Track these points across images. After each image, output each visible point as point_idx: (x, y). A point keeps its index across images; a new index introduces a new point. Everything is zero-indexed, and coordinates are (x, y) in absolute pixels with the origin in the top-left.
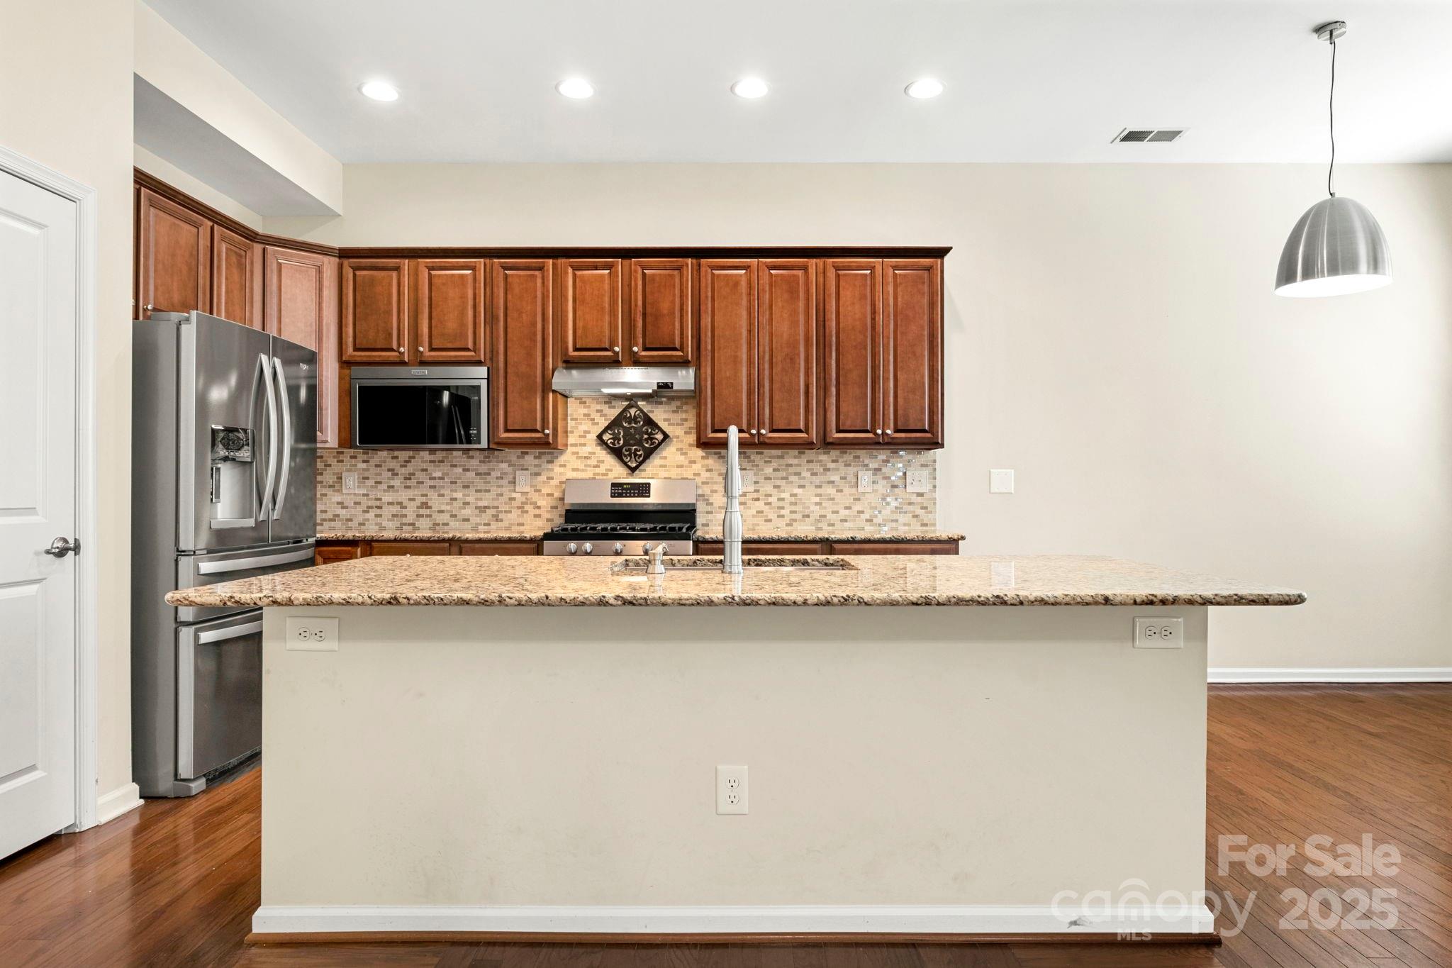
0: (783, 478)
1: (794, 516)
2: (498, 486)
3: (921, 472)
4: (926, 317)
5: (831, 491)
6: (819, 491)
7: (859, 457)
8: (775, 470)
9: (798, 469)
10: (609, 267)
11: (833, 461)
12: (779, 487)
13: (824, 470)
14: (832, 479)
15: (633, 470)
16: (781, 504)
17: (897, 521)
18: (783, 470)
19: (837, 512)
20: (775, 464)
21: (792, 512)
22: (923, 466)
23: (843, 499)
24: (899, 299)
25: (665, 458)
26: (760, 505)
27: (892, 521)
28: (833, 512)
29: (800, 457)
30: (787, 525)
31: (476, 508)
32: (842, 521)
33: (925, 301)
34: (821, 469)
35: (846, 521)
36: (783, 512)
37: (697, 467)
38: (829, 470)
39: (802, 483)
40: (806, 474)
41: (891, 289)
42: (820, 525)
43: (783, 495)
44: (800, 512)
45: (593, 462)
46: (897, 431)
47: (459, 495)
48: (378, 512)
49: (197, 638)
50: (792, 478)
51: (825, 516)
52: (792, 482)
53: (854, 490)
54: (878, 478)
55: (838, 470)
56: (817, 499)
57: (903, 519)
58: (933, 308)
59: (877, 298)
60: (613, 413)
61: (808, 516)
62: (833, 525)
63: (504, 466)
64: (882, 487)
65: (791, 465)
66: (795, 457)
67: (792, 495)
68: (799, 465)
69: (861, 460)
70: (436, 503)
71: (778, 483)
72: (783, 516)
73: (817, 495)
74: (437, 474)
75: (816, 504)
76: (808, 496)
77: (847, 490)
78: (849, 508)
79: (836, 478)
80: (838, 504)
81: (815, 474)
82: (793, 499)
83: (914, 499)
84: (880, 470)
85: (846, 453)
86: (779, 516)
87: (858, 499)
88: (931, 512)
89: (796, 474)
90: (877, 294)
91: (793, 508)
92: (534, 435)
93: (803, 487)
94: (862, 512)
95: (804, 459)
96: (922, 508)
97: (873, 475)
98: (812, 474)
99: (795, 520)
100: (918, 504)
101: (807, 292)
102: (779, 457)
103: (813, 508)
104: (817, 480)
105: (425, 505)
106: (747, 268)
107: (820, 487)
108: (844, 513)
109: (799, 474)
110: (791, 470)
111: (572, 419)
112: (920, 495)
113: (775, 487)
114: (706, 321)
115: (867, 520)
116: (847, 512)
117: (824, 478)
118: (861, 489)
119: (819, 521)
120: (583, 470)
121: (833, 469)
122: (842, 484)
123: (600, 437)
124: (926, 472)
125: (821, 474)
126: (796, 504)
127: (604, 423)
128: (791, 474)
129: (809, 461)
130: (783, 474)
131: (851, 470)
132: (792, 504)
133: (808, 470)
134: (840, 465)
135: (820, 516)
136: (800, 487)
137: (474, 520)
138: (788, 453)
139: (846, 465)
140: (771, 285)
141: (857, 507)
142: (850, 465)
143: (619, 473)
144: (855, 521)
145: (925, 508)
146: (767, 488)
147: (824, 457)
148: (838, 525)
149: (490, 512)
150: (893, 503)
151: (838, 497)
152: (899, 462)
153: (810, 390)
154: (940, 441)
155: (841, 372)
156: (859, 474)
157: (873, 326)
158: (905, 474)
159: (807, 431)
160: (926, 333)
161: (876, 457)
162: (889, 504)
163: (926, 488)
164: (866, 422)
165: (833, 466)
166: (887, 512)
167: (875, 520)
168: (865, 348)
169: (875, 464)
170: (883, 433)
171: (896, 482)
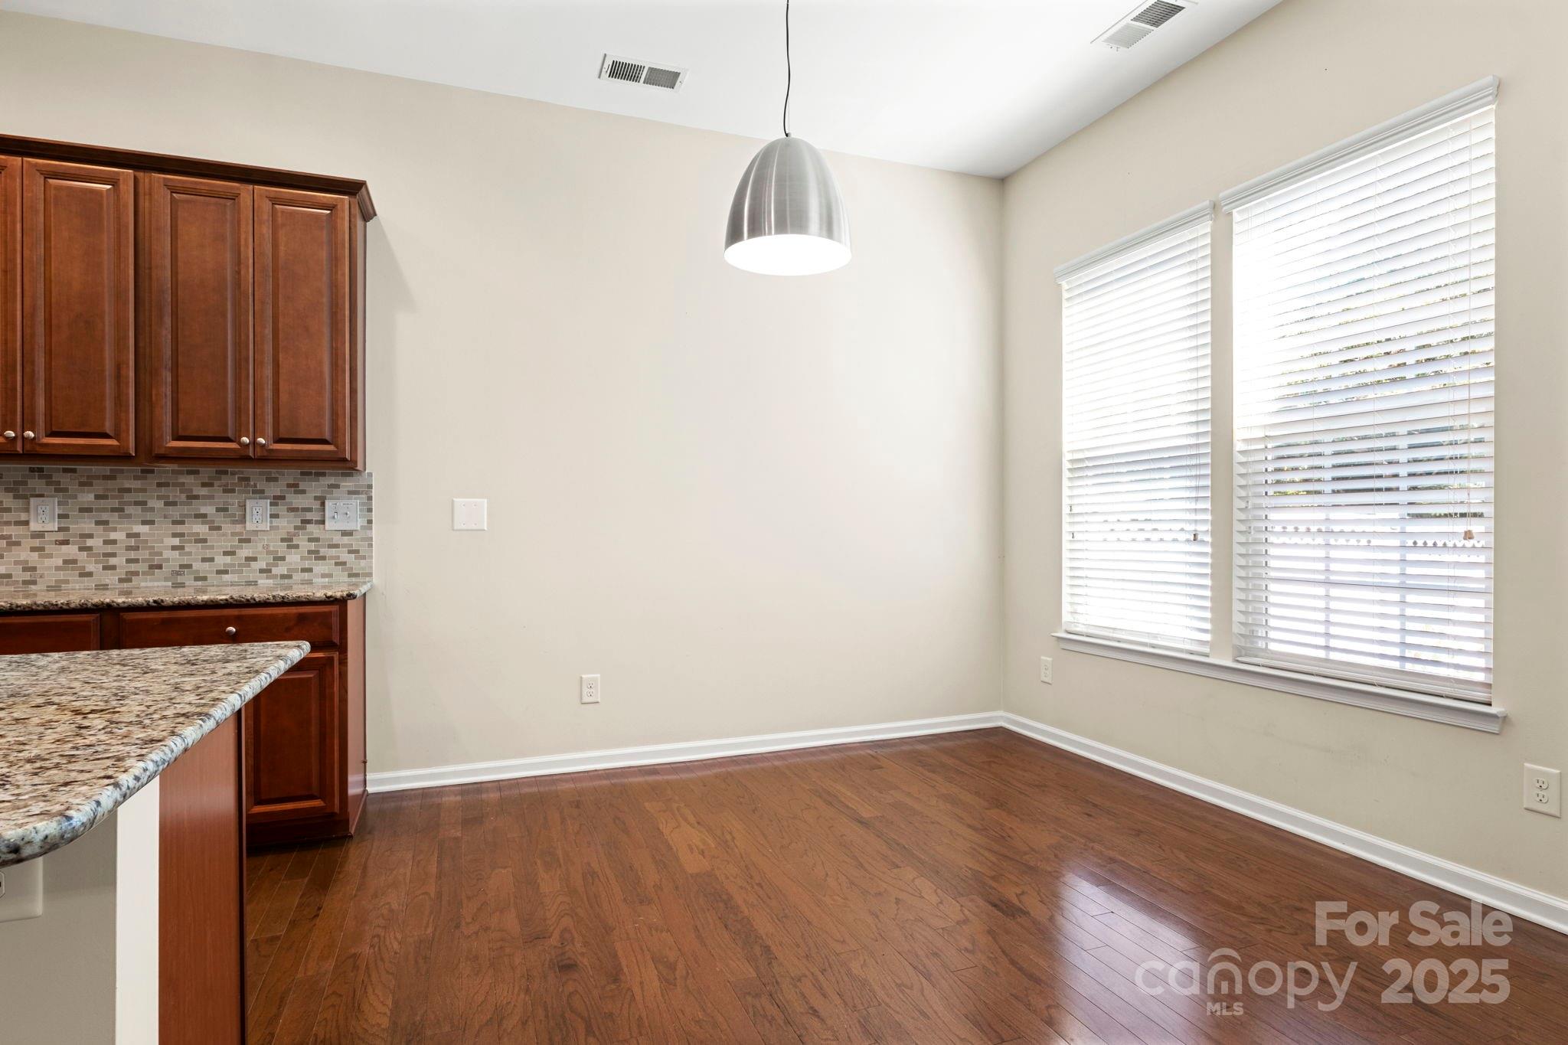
0: (113, 510)
1: (133, 567)
3: (350, 502)
5: (201, 529)
6: (179, 529)
7: (247, 479)
8: (97, 497)
9: (140, 497)
11: (204, 485)
12: (106, 523)
13: (188, 497)
14: (203, 511)
16: (109, 549)
17: (310, 570)
18: (113, 497)
19: (212, 560)
20: (99, 487)
21: (129, 561)
22: (350, 493)
23: (221, 541)
24: (282, 248)
27: (304, 570)
28: (204, 560)
29: (145, 478)
30: (121, 580)
32: (219, 572)
33: (324, 254)
34: (183, 497)
35: (226, 572)
36: (112, 561)
38: (197, 497)
39: (148, 516)
40: (156, 504)
41: (266, 230)
42: (180, 579)
43: (113, 536)
44: (144, 561)
46: (275, 439)
50: (130, 510)
51: (189, 566)
52: (129, 516)
53: (238, 528)
54: (281, 509)
55: (211, 497)
56: (176, 541)
57: (320, 568)
58: (337, 266)
59: (243, 242)
61: (160, 567)
62: (205, 579)
64: (286, 523)
65: (129, 490)
66: (136, 478)
67: (129, 536)
68: (144, 490)
69: (251, 482)
71: (105, 516)
72: (113, 568)
73: (174, 535)
75: (174, 548)
76: (162, 538)
77: (228, 528)
78: (232, 553)
79: (209, 510)
80: (212, 547)
81: (174, 504)
82: (132, 542)
83: (337, 539)
84: (283, 498)
85: (226, 473)
86: (105, 568)
87: (248, 541)
88: (364, 558)
89: (137, 503)
90: (243, 236)
91: (133, 555)
93: (152, 522)
94: (255, 559)
95: (152, 481)
96: (350, 552)
97: (272, 504)
98: (166, 504)
99: (136, 574)
100: (344, 546)
101: (119, 215)
102: (106, 478)
103: (168, 554)
104: (175, 512)
107: (182, 523)
108: (221, 561)
109: (144, 503)
110: (127, 497)
112: (346, 533)
113: (98, 523)
115: (262, 571)
116: (228, 559)
117: (185, 510)
118: (251, 526)
119: (178, 573)
121: (205, 497)
122: (219, 519)
124: (355, 502)
125: (182, 504)
126: (137, 548)
128: (129, 504)
129: (159, 485)
130: (116, 503)
131: (234, 500)
132: (129, 548)
133: (159, 498)
134: (216, 490)
135: (181, 566)
136: (144, 523)
138: (122, 471)
139: (225, 491)
141: (245, 552)
142: (233, 491)
144: (241, 572)
145: (357, 552)
146: (85, 525)
147: (186, 478)
148: (213, 580)
150: (305, 545)
151: (213, 538)
152: (314, 488)
153: (123, 372)
154: (348, 456)
155: (181, 349)
156: (249, 504)
157: (238, 283)
158: (323, 504)
159: (117, 437)
160: (325, 300)
161: (276, 480)
162: (297, 547)
163: (357, 524)
164: (226, 425)
165: (204, 491)
166: (294, 558)
167: (275, 571)
168: (224, 315)
169: (274, 489)
170: (254, 443)
171: (309, 516)
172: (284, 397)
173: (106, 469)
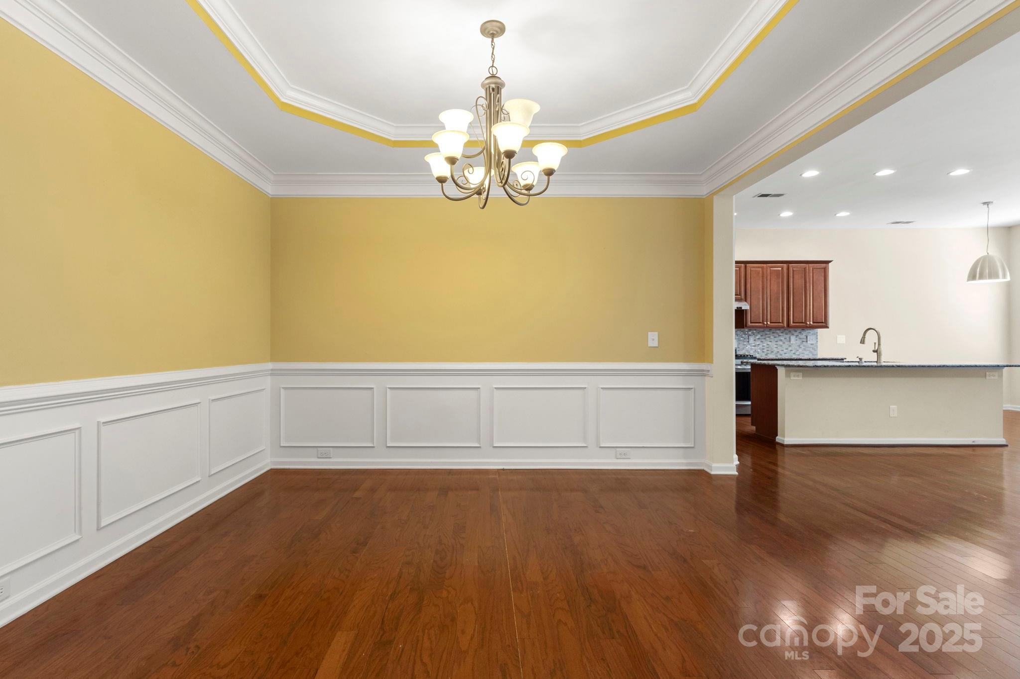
1: (768, 352)
4: (823, 284)
5: (781, 343)
6: (777, 343)
7: (790, 331)
8: (761, 336)
9: (769, 336)
11: (782, 333)
13: (779, 336)
14: (781, 339)
16: (763, 347)
17: (804, 353)
19: (783, 350)
20: (761, 334)
22: (813, 334)
23: (785, 346)
26: (757, 348)
27: (802, 354)
30: (766, 354)
33: (823, 278)
34: (777, 336)
35: (786, 353)
36: (764, 350)
39: (771, 340)
40: (772, 337)
42: (777, 355)
43: (764, 345)
44: (770, 350)
46: (813, 323)
50: (767, 339)
51: (778, 352)
53: (789, 343)
54: (797, 338)
55: (783, 336)
56: (776, 346)
57: (806, 353)
58: (825, 281)
59: (807, 278)
61: (773, 352)
64: (799, 342)
65: (766, 334)
66: (768, 331)
67: (767, 344)
68: (770, 334)
69: (791, 333)
71: (763, 340)
72: (764, 352)
76: (773, 345)
77: (786, 343)
82: (767, 346)
83: (810, 346)
84: (798, 336)
87: (791, 346)
88: (815, 350)
91: (768, 349)
94: (792, 351)
96: (813, 350)
98: (774, 338)
100: (812, 347)
102: (762, 332)
103: (775, 349)
104: (776, 339)
108: (785, 351)
109: (770, 337)
110: (767, 336)
112: (812, 344)
115: (794, 353)
116: (786, 350)
117: (778, 339)
118: (791, 342)
122: (785, 341)
124: (814, 337)
129: (773, 333)
130: (764, 337)
131: (788, 336)
132: (768, 348)
134: (784, 334)
136: (770, 342)
139: (786, 334)
140: (770, 273)
141: (790, 349)
144: (789, 354)
146: (759, 342)
147: (778, 331)
148: (783, 355)
150: (803, 347)
152: (805, 333)
155: (794, 303)
156: (791, 337)
158: (807, 337)
162: (801, 347)
163: (814, 342)
164: (803, 319)
166: (800, 351)
167: (796, 354)
168: (802, 295)
169: (796, 334)
170: (809, 323)
171: (804, 340)
172: (815, 313)
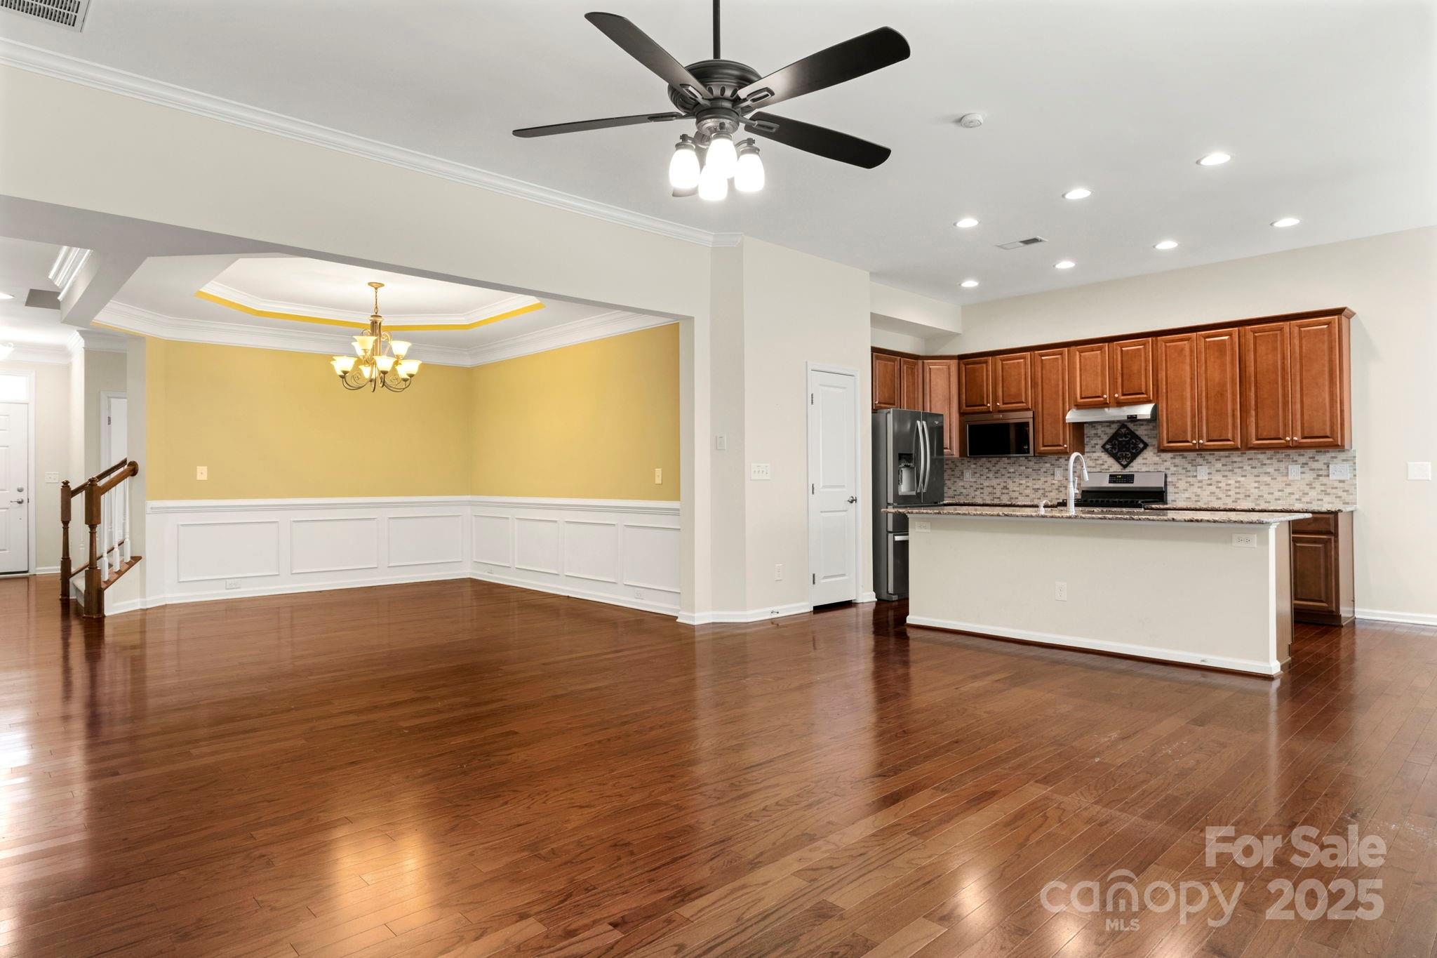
0: (1229, 471)
1: (1238, 496)
2: (1045, 477)
3: (1343, 465)
4: (1326, 358)
5: (1267, 479)
6: (1257, 479)
7: (1289, 455)
8: (1223, 465)
9: (1241, 465)
10: (1100, 349)
11: (1268, 459)
12: (1226, 476)
13: (1262, 465)
14: (1268, 470)
15: (1125, 467)
16: (1228, 488)
17: (1322, 500)
18: (1229, 465)
19: (1272, 493)
20: (1224, 460)
21: (1236, 493)
22: (1344, 460)
23: (1277, 485)
24: (1304, 348)
25: (1146, 459)
26: (1213, 488)
27: (1318, 500)
28: (1269, 494)
29: (1242, 456)
30: (1233, 502)
31: (1033, 489)
32: (1276, 499)
33: (1326, 346)
34: (1259, 464)
35: (1279, 499)
36: (1229, 493)
37: (1168, 464)
38: (1265, 464)
39: (1244, 473)
40: (1247, 468)
41: (1297, 342)
42: (1258, 502)
43: (1229, 482)
44: (1243, 493)
45: (1100, 462)
46: (1304, 437)
47: (1023, 482)
48: (982, 491)
49: (894, 538)
50: (1236, 470)
51: (1262, 496)
52: (1236, 473)
53: (1285, 479)
54: (1306, 469)
55: (1272, 464)
56: (1256, 485)
57: (1326, 499)
58: (1332, 351)
59: (1285, 349)
60: (1111, 431)
61: (1249, 496)
62: (1269, 502)
63: (1048, 465)
64: (1309, 476)
65: (1235, 462)
66: (1239, 456)
67: (1236, 482)
68: (1241, 462)
69: (1291, 457)
70: (1011, 486)
71: (1226, 473)
72: (1230, 496)
73: (1256, 482)
74: (1012, 470)
75: (1255, 488)
76: (1249, 483)
77: (1280, 479)
78: (1282, 491)
79: (1270, 470)
80: (1272, 488)
81: (1255, 468)
82: (1237, 485)
83: (1336, 484)
84: (1307, 464)
85: (1278, 453)
86: (1227, 496)
87: (1289, 485)
88: (1350, 494)
89: (1240, 468)
90: (1285, 346)
91: (1238, 490)
92: (1059, 448)
93: (1245, 476)
94: (1293, 494)
95: (1246, 457)
96: (1343, 491)
97: (1301, 467)
98: (1252, 468)
99: (1239, 499)
100: (1341, 488)
101: (1233, 349)
102: (1226, 457)
103: (1253, 490)
104: (1255, 471)
105: (1005, 488)
106: (1188, 339)
107: (1259, 476)
108: (1277, 494)
109: (1242, 468)
110: (1235, 465)
111: (1087, 437)
112: (1341, 481)
113: (1223, 476)
114: (1162, 375)
115: (1297, 500)
116: (1280, 493)
117: (1260, 470)
118: (1291, 478)
119: (1257, 499)
120: (1094, 467)
121: (1269, 464)
122: (1276, 474)
123: (1103, 447)
124: (1347, 465)
125: (1259, 468)
126: (1239, 488)
127: (1105, 438)
128: (1236, 468)
129: (1249, 459)
130: (1230, 468)
131: (1282, 465)
132: (1236, 487)
133: (1249, 465)
134: (1274, 461)
135: (1259, 496)
136: (1242, 476)
137: (1032, 496)
138: (1232, 454)
139: (1278, 461)
140: (1205, 348)
141: (1288, 490)
142: (1282, 461)
143: (1116, 468)
144: (1286, 500)
145: (1347, 491)
146: (1218, 477)
147: (1261, 456)
148: (1273, 502)
149: (1041, 492)
150: (1319, 488)
151: (1273, 483)
152: (1323, 458)
153: (1235, 413)
154: (1340, 444)
155: (1259, 401)
156: (1290, 467)
157: (1283, 369)
158: (1328, 467)
159: (1233, 440)
160: (1326, 369)
161: (1303, 455)
162: (1315, 488)
163: (1348, 477)
164: (1279, 432)
165: (1269, 462)
166: (1313, 494)
167: (1303, 500)
168: (1277, 383)
169: (1302, 460)
170: (1292, 440)
171: (1321, 473)
172: (1306, 417)
173: (1226, 453)
